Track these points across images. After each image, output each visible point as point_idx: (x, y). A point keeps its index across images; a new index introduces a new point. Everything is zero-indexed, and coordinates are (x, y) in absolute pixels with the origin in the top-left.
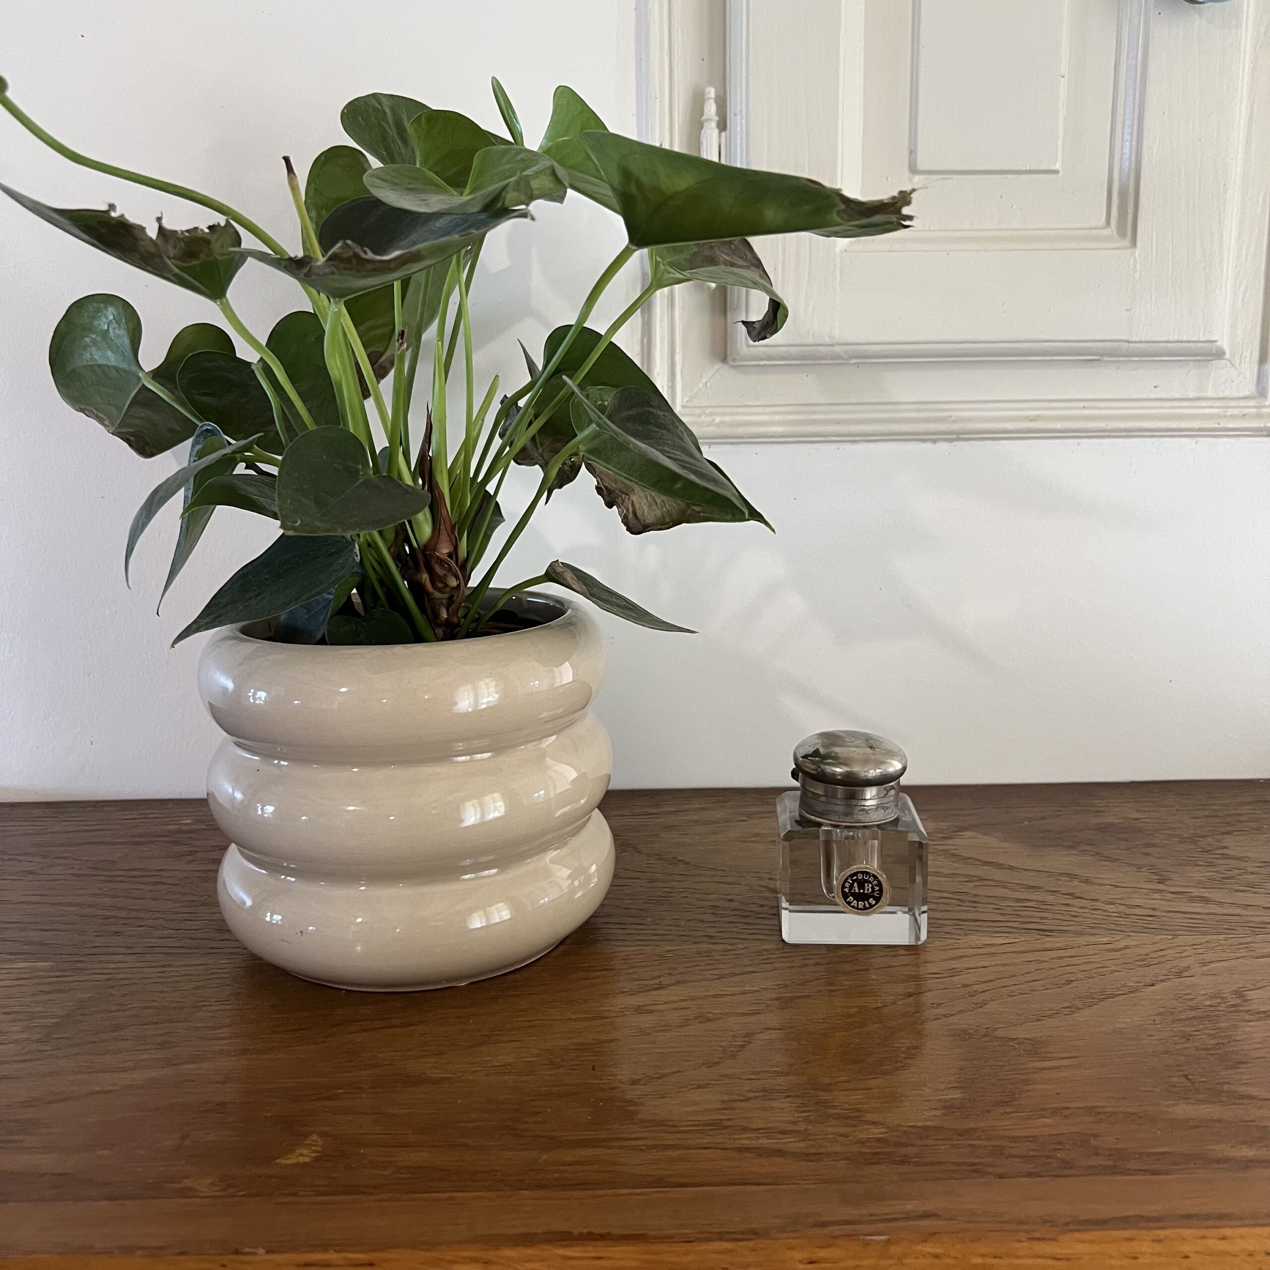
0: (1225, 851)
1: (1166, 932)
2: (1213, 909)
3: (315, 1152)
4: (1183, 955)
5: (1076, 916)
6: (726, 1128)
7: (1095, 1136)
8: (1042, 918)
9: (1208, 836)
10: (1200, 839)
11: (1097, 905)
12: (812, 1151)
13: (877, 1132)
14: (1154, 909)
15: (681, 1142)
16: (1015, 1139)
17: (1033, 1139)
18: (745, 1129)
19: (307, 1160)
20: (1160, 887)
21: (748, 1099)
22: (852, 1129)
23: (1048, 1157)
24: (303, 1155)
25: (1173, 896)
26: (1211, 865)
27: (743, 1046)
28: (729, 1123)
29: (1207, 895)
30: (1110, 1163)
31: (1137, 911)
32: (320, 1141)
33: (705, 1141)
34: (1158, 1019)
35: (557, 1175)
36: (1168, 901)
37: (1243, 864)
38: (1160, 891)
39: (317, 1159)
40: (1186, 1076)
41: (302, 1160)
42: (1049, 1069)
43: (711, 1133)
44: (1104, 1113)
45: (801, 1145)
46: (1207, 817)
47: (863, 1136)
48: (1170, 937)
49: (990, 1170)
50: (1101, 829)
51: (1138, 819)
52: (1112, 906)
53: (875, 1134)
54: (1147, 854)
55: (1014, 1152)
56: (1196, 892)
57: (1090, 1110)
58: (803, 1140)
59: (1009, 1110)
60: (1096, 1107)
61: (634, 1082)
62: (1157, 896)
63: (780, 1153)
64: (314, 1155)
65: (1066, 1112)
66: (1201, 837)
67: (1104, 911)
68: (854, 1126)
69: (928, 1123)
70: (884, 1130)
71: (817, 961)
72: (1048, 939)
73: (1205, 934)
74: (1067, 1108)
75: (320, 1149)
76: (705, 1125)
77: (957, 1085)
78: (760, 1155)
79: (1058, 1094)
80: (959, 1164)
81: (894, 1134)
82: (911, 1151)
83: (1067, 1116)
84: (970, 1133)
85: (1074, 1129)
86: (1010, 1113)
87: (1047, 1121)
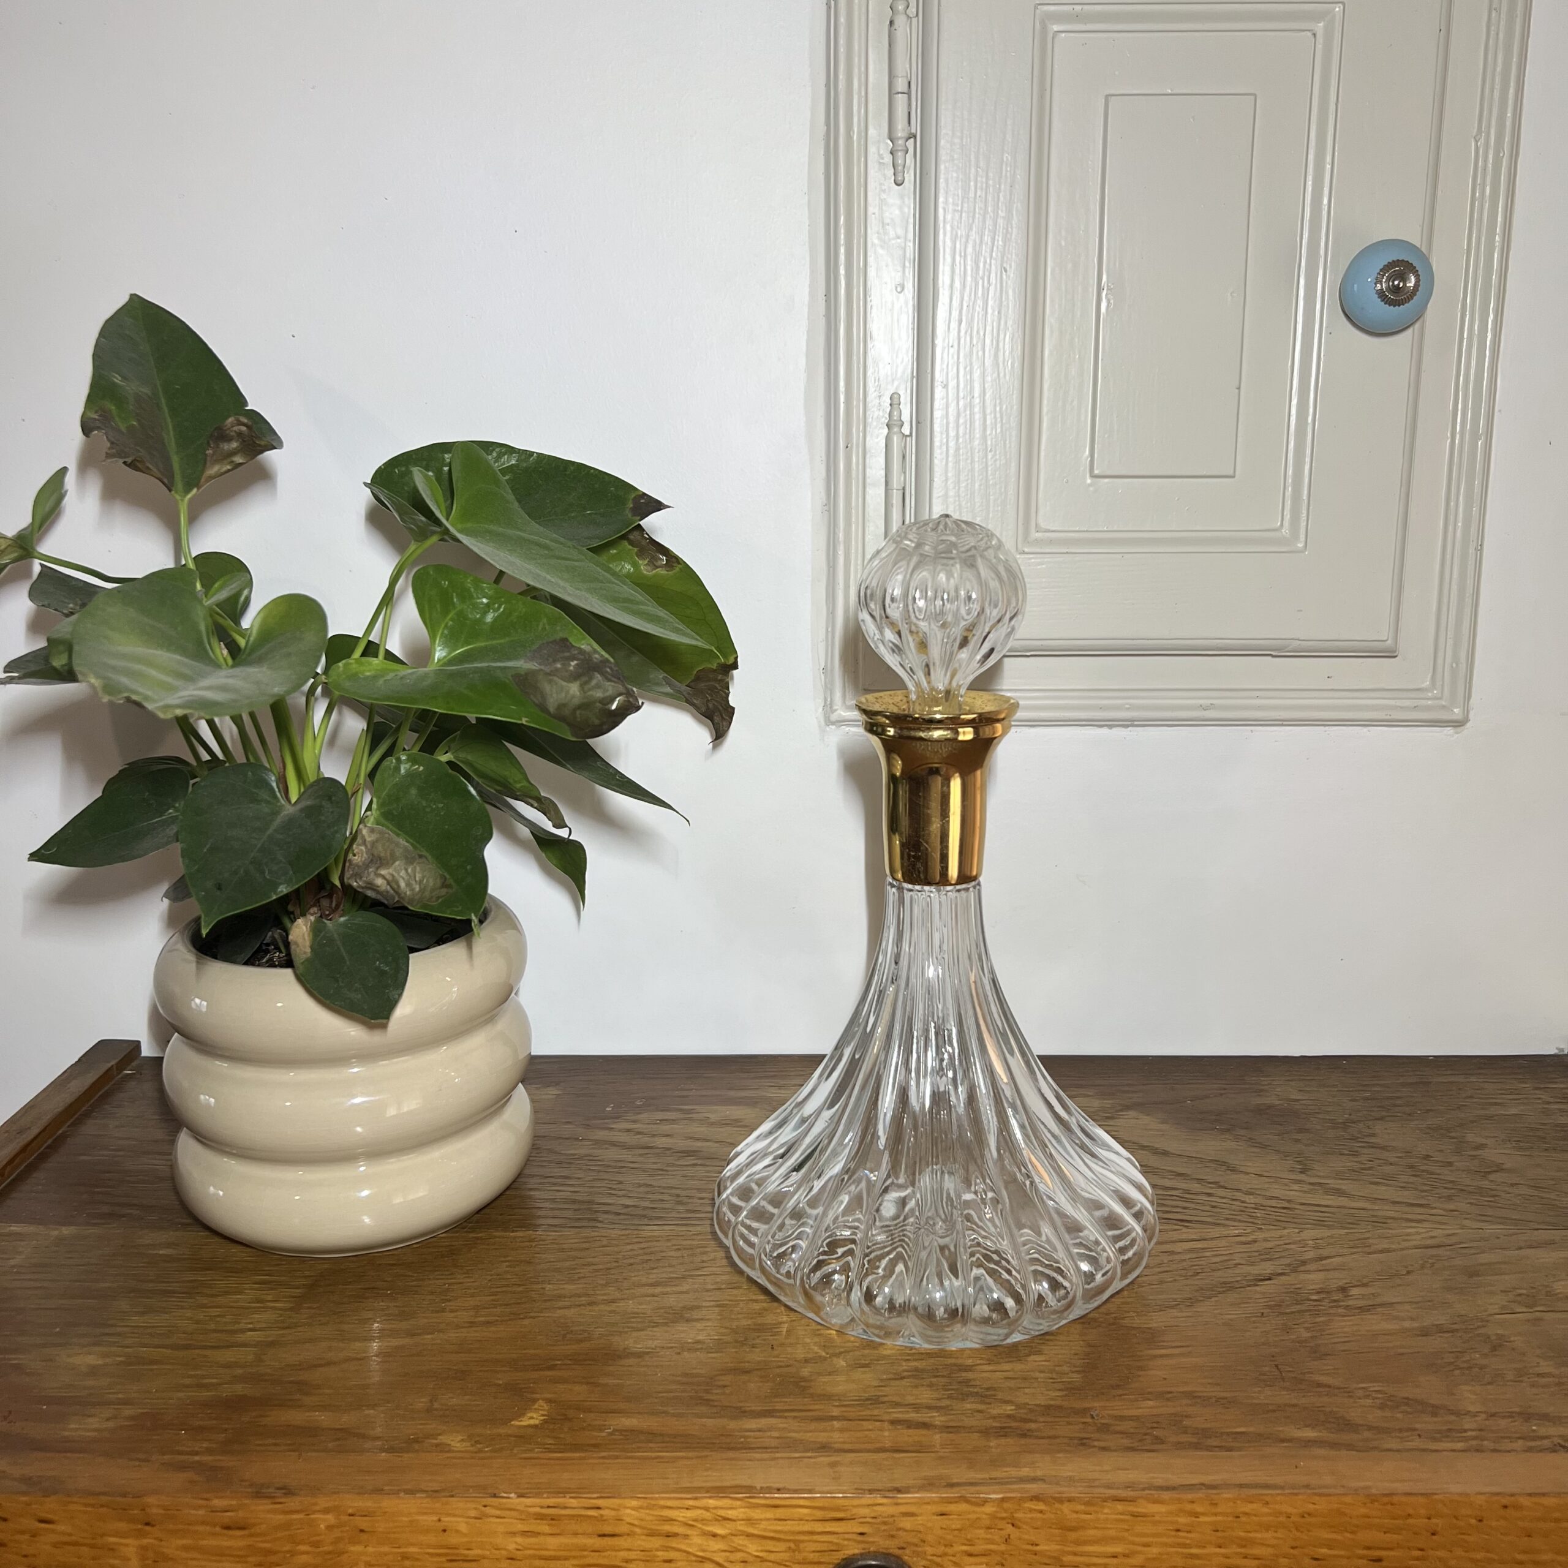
0: (1373, 1140)
1: (1294, 1225)
2: (1343, 1201)
3: (543, 1415)
5: (1216, 1207)
6: (883, 1403)
7: (1188, 1417)
8: (1185, 1208)
9: (1360, 1121)
10: (1353, 1125)
11: (1238, 1195)
12: (951, 1424)
13: (1009, 1409)
14: (1289, 1201)
15: (845, 1414)
16: (1122, 1418)
17: (1137, 1418)
18: (897, 1404)
19: (537, 1422)
20: (1303, 1177)
21: (903, 1378)
22: (988, 1406)
23: (1146, 1434)
24: (533, 1418)
25: (1312, 1187)
26: (1355, 1154)
28: (886, 1399)
29: (1344, 1187)
30: (1195, 1440)
31: (1273, 1203)
32: (545, 1405)
33: (864, 1413)
35: (742, 1440)
36: (1305, 1192)
37: (1385, 1154)
38: (1300, 1182)
39: (545, 1422)
40: (1276, 1366)
41: (532, 1422)
42: (1161, 1356)
43: (870, 1407)
44: (1200, 1397)
45: (943, 1419)
46: (1367, 1099)
47: (995, 1412)
48: (1297, 1230)
49: (1096, 1443)
50: (1260, 1111)
51: (1298, 1100)
52: (1251, 1197)
53: (1006, 1410)
54: (1297, 1141)
55: (1118, 1428)
56: (1332, 1182)
57: (1190, 1395)
58: (946, 1415)
59: (1120, 1392)
60: (1195, 1392)
61: (806, 1361)
62: (1296, 1187)
63: (925, 1425)
64: (542, 1418)
65: (1170, 1395)
66: (1354, 1123)
68: (990, 1404)
69: (1052, 1403)
70: (1013, 1408)
72: (1185, 1230)
73: (1329, 1227)
74: (1170, 1392)
75: (545, 1413)
76: (864, 1401)
77: (1080, 1369)
78: (909, 1427)
79: (1165, 1379)
80: (1071, 1438)
81: (1022, 1411)
82: (1033, 1426)
83: (1168, 1399)
84: (1084, 1412)
85: (1172, 1410)
86: (1121, 1395)
87: (1151, 1403)
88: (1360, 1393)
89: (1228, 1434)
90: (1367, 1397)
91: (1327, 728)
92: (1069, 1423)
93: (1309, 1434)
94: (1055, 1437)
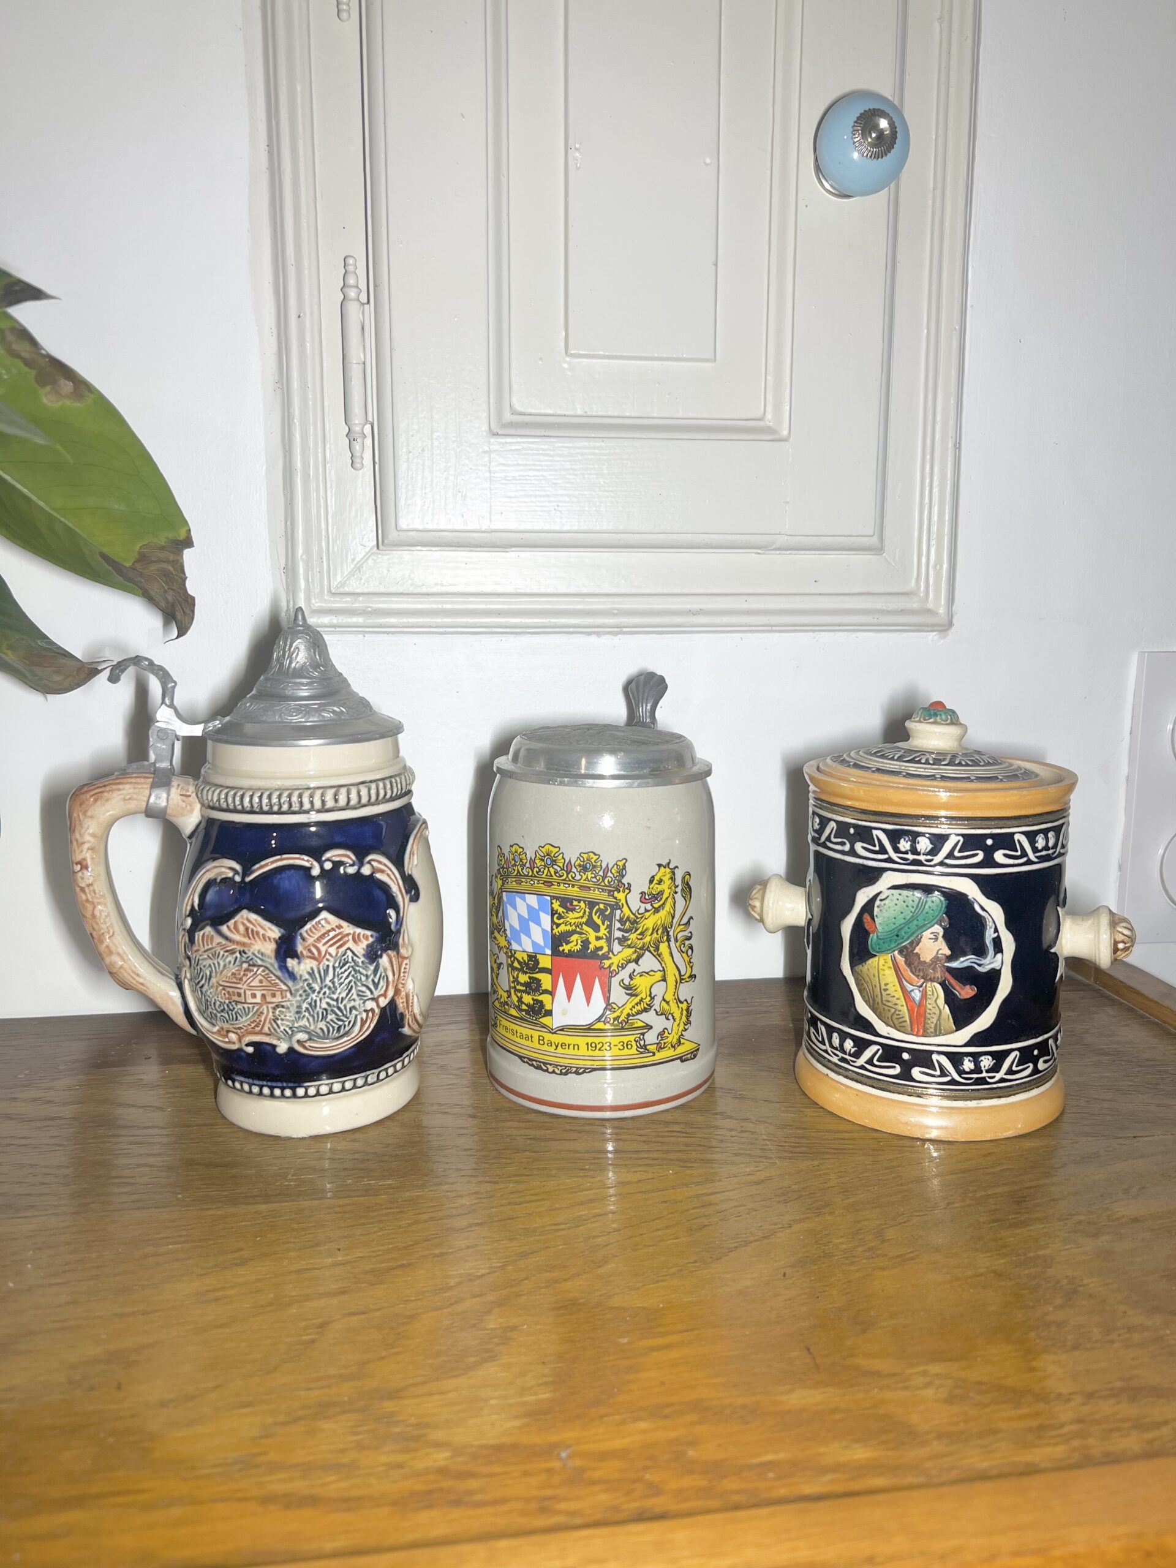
1: (812, 1157)
4: (826, 1186)
5: (722, 1141)
6: (257, 1466)
7: (693, 1443)
11: (747, 1125)
12: (354, 1493)
13: (441, 1457)
14: (804, 1129)
15: (194, 1493)
16: (603, 1456)
17: (621, 1454)
18: (279, 1467)
21: (296, 1420)
22: (410, 1456)
23: (635, 1481)
27: (313, 1341)
28: (263, 1459)
33: (222, 1489)
34: (788, 1271)
40: (808, 1349)
42: (660, 1348)
43: (236, 1476)
44: (710, 1408)
45: (343, 1485)
47: (420, 1465)
48: (816, 1163)
49: (563, 1506)
52: (761, 1127)
53: (436, 1461)
55: (597, 1474)
57: (697, 1406)
58: (346, 1478)
59: (603, 1412)
60: (702, 1400)
61: (163, 1404)
63: (312, 1501)
65: (667, 1411)
67: (753, 1133)
68: (415, 1450)
69: (504, 1440)
71: (431, 1215)
72: (689, 1172)
73: (852, 1156)
74: (668, 1405)
76: (230, 1465)
77: (551, 1379)
78: (287, 1507)
79: (663, 1383)
80: (527, 1500)
81: (460, 1459)
82: (473, 1484)
83: (666, 1417)
84: (549, 1451)
85: (672, 1434)
86: (601, 1417)
87: (643, 1425)
88: (920, 1380)
89: (750, 1467)
90: (928, 1385)
91: (816, 633)
92: (527, 1474)
93: (860, 1454)
94: (503, 1501)
